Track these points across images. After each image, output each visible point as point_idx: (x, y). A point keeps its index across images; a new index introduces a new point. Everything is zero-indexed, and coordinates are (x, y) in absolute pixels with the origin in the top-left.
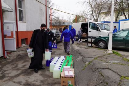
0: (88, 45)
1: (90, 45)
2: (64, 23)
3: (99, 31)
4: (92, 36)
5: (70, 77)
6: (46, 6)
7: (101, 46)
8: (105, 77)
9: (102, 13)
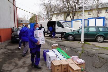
0: (59, 39)
1: (60, 39)
2: (22, 21)
3: (64, 28)
4: (62, 32)
5: (83, 64)
6: (14, 5)
7: (70, 39)
8: (105, 59)
9: (55, 14)
